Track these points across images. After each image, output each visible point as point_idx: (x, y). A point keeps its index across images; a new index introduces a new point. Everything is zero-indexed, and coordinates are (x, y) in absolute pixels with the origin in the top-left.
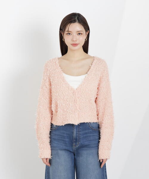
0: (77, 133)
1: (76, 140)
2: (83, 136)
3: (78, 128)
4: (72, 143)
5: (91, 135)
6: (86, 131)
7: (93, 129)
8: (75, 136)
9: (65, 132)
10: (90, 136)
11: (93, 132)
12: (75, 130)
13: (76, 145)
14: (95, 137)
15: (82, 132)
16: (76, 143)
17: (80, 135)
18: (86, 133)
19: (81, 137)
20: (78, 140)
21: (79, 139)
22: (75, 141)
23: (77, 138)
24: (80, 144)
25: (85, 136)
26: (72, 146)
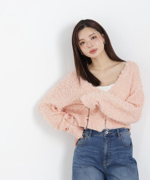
0: (108, 149)
1: (107, 157)
2: (114, 153)
3: (109, 143)
4: (103, 160)
5: (123, 152)
6: (119, 147)
7: (125, 145)
8: (106, 152)
9: (94, 147)
10: (121, 153)
11: (125, 149)
12: (106, 145)
13: (107, 163)
14: (127, 154)
15: (114, 148)
16: (107, 161)
17: (112, 152)
18: (118, 150)
19: (113, 154)
20: (109, 157)
21: (111, 156)
22: (105, 157)
23: (109, 154)
24: (111, 162)
25: (116, 152)
26: (102, 163)
